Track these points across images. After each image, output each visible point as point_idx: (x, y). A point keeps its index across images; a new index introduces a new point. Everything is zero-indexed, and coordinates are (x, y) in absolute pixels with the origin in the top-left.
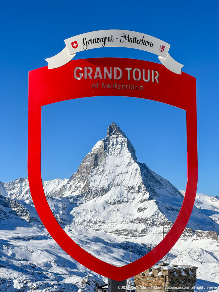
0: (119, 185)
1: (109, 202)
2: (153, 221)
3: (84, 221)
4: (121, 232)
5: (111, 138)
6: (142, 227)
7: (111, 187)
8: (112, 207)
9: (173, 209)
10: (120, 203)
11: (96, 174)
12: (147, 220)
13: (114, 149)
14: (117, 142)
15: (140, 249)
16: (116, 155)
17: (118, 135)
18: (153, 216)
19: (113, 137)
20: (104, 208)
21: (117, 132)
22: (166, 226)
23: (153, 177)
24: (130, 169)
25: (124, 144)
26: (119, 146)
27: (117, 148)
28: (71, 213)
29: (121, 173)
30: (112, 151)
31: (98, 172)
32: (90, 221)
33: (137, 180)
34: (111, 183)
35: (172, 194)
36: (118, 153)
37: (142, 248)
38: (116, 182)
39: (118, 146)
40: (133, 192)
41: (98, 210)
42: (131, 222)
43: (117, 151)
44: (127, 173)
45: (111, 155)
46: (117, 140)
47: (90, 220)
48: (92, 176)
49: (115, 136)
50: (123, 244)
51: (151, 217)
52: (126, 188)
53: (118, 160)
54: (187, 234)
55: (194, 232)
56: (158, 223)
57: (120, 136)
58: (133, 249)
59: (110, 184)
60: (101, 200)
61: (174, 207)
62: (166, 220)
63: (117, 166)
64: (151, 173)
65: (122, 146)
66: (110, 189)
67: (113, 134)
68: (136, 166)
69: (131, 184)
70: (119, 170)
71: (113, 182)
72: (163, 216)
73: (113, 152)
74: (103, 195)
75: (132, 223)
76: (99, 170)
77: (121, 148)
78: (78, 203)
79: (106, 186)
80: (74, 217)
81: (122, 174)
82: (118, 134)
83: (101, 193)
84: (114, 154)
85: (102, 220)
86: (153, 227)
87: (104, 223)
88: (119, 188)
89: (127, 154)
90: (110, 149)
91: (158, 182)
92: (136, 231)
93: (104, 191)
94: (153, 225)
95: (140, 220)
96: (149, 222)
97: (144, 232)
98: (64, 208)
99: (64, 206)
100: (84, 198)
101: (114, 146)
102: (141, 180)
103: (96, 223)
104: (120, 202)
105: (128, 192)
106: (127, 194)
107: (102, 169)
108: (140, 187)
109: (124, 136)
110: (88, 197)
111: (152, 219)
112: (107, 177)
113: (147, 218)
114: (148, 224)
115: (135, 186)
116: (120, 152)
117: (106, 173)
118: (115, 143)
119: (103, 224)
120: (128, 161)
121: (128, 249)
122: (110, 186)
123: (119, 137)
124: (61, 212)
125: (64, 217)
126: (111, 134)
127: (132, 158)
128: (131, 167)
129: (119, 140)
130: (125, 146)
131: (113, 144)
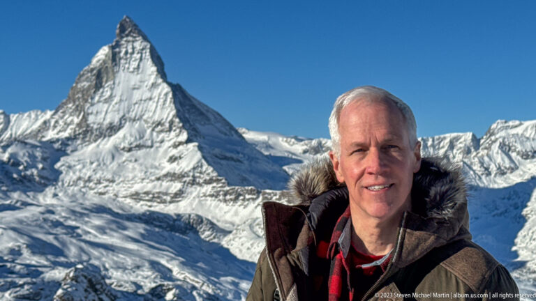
0: (138, 119)
1: (122, 147)
2: (193, 176)
3: (79, 178)
4: (141, 195)
5: (123, 42)
6: (176, 186)
7: (125, 123)
8: (127, 155)
9: (226, 158)
10: (139, 149)
11: (99, 102)
12: (183, 176)
13: (128, 60)
14: (133, 48)
15: (171, 223)
16: (131, 69)
17: (135, 37)
18: (194, 169)
19: (126, 41)
20: (113, 157)
21: (134, 33)
22: (215, 184)
23: (193, 106)
24: (156, 93)
25: (146, 53)
26: (137, 56)
27: (133, 59)
28: (58, 165)
29: (141, 100)
30: (126, 63)
31: (102, 99)
32: (89, 180)
33: (168, 112)
34: (124, 116)
35: (226, 134)
36: (136, 66)
37: (175, 220)
38: (132, 115)
39: (135, 55)
40: (162, 131)
41: (103, 160)
42: (158, 179)
43: (134, 64)
44: (150, 99)
45: (124, 70)
46: (133, 46)
47: (89, 177)
48: (92, 105)
49: (130, 38)
50: (144, 214)
51: (190, 171)
52: (149, 125)
53: (135, 79)
54: (247, 197)
55: (259, 193)
56: (201, 181)
57: (137, 39)
58: (160, 222)
59: (123, 118)
60: (108, 144)
61: (228, 155)
62: (215, 174)
63: (134, 89)
64: (189, 100)
65: (141, 56)
66: (123, 127)
67: (127, 36)
68: (165, 88)
69: (156, 118)
70: (137, 95)
71: (127, 115)
72: (211, 169)
73: (127, 66)
74: (110, 136)
75: (160, 182)
76: (104, 94)
77: (141, 59)
78: (69, 149)
79: (116, 120)
80: (61, 173)
81: (143, 102)
82: (134, 35)
83: (107, 134)
84: (128, 68)
85: (109, 176)
86: (194, 186)
87: (113, 181)
88: (137, 125)
89: (150, 68)
90: (123, 61)
91: (202, 114)
92: (166, 194)
93: (113, 129)
94: (193, 184)
95: (173, 177)
96: (187, 179)
97: (179, 194)
98: (44, 159)
99: (45, 155)
100: (79, 142)
101: (128, 56)
102: (174, 112)
103: (99, 182)
104: (139, 147)
105: (153, 130)
106: (151, 134)
107: (109, 94)
108: (171, 123)
109: (145, 39)
110: (87, 139)
111: (191, 174)
112: (117, 106)
113: (183, 173)
114: (185, 182)
115: (164, 120)
116: (139, 65)
117: (116, 100)
118: (130, 51)
119: (111, 184)
120: (152, 80)
121: (152, 223)
122: (123, 122)
123: (137, 41)
124: (40, 166)
125: (46, 173)
126: (123, 35)
127: (159, 76)
128: (157, 90)
129: (136, 45)
130: (146, 56)
131: (126, 53)
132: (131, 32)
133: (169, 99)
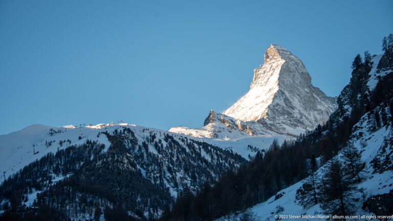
13: (264, 77)
16: (262, 84)
19: (269, 64)
21: (276, 56)
25: (278, 68)
26: (271, 72)
27: (268, 76)
29: (256, 104)
36: (266, 80)
45: (257, 85)
46: (272, 66)
49: (273, 61)
53: (261, 90)
57: (278, 59)
63: (256, 98)
65: (274, 71)
67: (271, 60)
69: (257, 114)
77: (272, 74)
82: (276, 57)
90: (260, 80)
101: (266, 74)
102: (268, 106)
109: (284, 57)
115: (260, 114)
116: (269, 79)
118: (268, 70)
120: (271, 86)
123: (277, 61)
126: (268, 60)
127: (278, 82)
128: (271, 94)
129: (275, 65)
130: (278, 71)
131: (264, 72)
132: (274, 55)
133: (272, 97)
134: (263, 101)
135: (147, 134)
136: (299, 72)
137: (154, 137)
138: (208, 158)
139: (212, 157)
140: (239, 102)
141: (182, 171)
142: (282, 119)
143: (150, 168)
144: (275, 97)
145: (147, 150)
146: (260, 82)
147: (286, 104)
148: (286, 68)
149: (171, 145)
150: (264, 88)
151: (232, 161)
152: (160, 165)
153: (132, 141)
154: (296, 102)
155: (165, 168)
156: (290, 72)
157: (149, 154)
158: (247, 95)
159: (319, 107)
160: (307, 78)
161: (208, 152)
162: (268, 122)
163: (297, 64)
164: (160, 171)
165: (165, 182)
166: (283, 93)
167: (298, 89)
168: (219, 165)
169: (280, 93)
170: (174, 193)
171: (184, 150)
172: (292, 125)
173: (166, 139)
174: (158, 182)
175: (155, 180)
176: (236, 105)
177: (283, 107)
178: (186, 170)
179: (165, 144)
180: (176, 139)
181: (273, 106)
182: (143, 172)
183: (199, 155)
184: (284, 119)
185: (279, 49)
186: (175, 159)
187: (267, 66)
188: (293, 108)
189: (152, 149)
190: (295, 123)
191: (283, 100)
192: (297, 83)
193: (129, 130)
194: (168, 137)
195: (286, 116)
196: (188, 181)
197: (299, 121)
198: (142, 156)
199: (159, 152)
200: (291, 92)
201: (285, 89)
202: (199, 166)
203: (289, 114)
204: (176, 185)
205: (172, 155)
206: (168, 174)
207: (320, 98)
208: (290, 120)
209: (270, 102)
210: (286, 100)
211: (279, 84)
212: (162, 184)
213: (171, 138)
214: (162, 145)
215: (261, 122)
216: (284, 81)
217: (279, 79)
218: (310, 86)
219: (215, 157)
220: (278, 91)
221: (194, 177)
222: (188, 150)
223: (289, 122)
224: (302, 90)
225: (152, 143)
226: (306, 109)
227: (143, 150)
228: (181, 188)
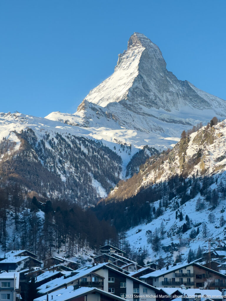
7: (101, 103)
11: (95, 92)
13: (127, 62)
14: (133, 54)
16: (125, 68)
19: (132, 50)
21: (138, 43)
24: (130, 79)
25: (139, 55)
26: (133, 58)
27: (130, 61)
29: (119, 86)
31: (97, 90)
36: (128, 65)
38: (109, 96)
45: (120, 69)
46: (134, 52)
49: (135, 47)
53: (123, 73)
57: (139, 47)
63: (120, 80)
65: (135, 58)
67: (133, 46)
70: (118, 83)
71: (105, 97)
77: (134, 60)
81: (120, 87)
82: (138, 44)
89: (136, 64)
90: (123, 64)
91: (203, 101)
101: (128, 59)
109: (144, 45)
115: (122, 95)
116: (130, 64)
117: (105, 89)
118: (131, 55)
120: (132, 71)
123: (138, 48)
126: (131, 46)
127: (138, 68)
128: (132, 77)
129: (136, 51)
130: (139, 57)
131: (127, 57)
132: (136, 43)
133: (133, 81)
134: (125, 84)
135: (43, 133)
136: (156, 58)
137: (48, 136)
138: (86, 151)
139: (89, 151)
140: (104, 83)
141: (69, 162)
142: (140, 100)
143: (47, 160)
144: (136, 80)
145: (44, 146)
146: (123, 66)
147: (144, 88)
148: (146, 55)
149: (60, 142)
150: (126, 72)
151: (103, 152)
152: (54, 158)
153: (33, 139)
154: (152, 85)
155: (57, 160)
156: (149, 58)
157: (46, 149)
158: (112, 77)
159: (171, 89)
160: (162, 63)
161: (86, 146)
162: (128, 103)
163: (155, 51)
164: (54, 162)
165: (57, 170)
166: (142, 77)
167: (154, 73)
168: (94, 157)
169: (139, 77)
170: (63, 178)
171: (69, 146)
172: (147, 105)
173: (57, 138)
174: (53, 170)
175: (51, 168)
176: (102, 85)
177: (141, 89)
178: (71, 161)
179: (56, 141)
180: (63, 137)
181: (133, 89)
182: (42, 162)
183: (80, 149)
184: (142, 100)
185: (141, 37)
186: (63, 153)
187: (130, 52)
188: (149, 91)
189: (48, 146)
190: (150, 104)
191: (141, 84)
192: (154, 68)
193: (31, 130)
194: (58, 136)
195: (143, 98)
196: (73, 170)
197: (153, 102)
198: (41, 150)
199: (52, 147)
200: (148, 76)
201: (143, 74)
202: (80, 158)
203: (146, 96)
204: (65, 172)
205: (62, 150)
206: (59, 165)
207: (173, 81)
208: (146, 101)
209: (131, 85)
210: (144, 84)
211: (139, 70)
212: (55, 171)
213: (60, 136)
214: (54, 142)
215: (123, 103)
216: (143, 67)
217: (139, 65)
218: (165, 71)
219: (91, 150)
220: (138, 76)
221: (76, 167)
222: (72, 146)
223: (145, 103)
224: (158, 75)
225: (47, 141)
226: (160, 91)
227: (42, 147)
228: (68, 175)
